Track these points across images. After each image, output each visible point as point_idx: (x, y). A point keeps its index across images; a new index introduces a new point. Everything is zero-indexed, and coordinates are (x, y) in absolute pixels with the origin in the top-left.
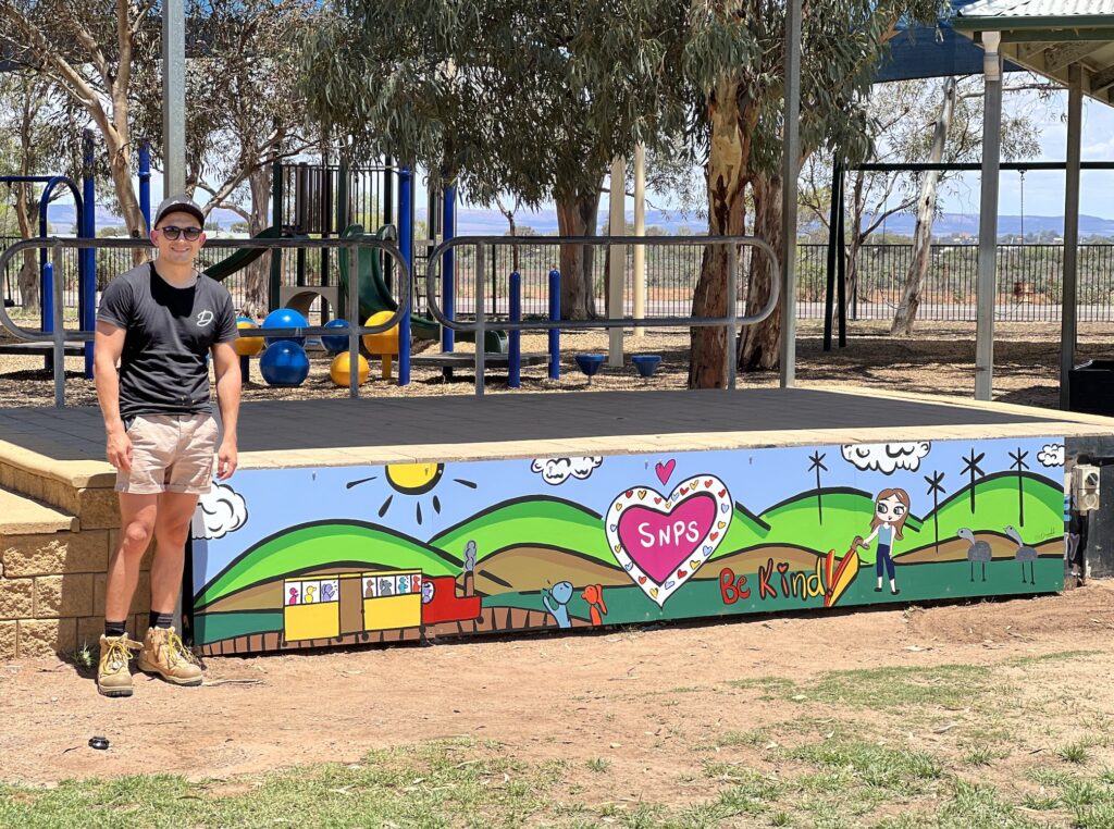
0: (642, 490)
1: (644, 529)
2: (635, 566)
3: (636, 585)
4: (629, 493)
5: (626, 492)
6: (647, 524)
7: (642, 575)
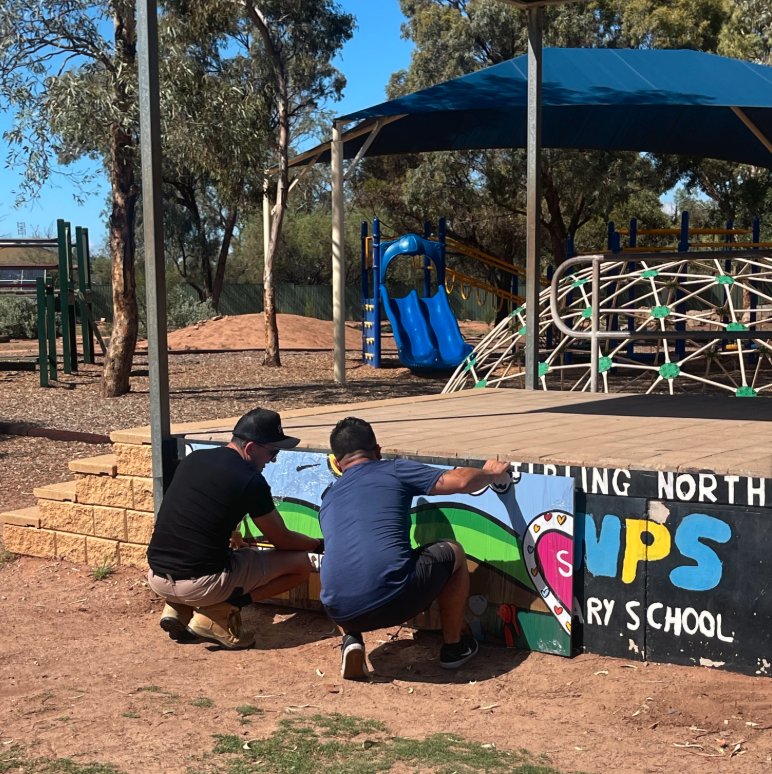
0: (562, 515)
1: (563, 556)
2: (551, 593)
3: (550, 614)
4: (548, 516)
5: (545, 514)
6: (566, 552)
7: (559, 606)
